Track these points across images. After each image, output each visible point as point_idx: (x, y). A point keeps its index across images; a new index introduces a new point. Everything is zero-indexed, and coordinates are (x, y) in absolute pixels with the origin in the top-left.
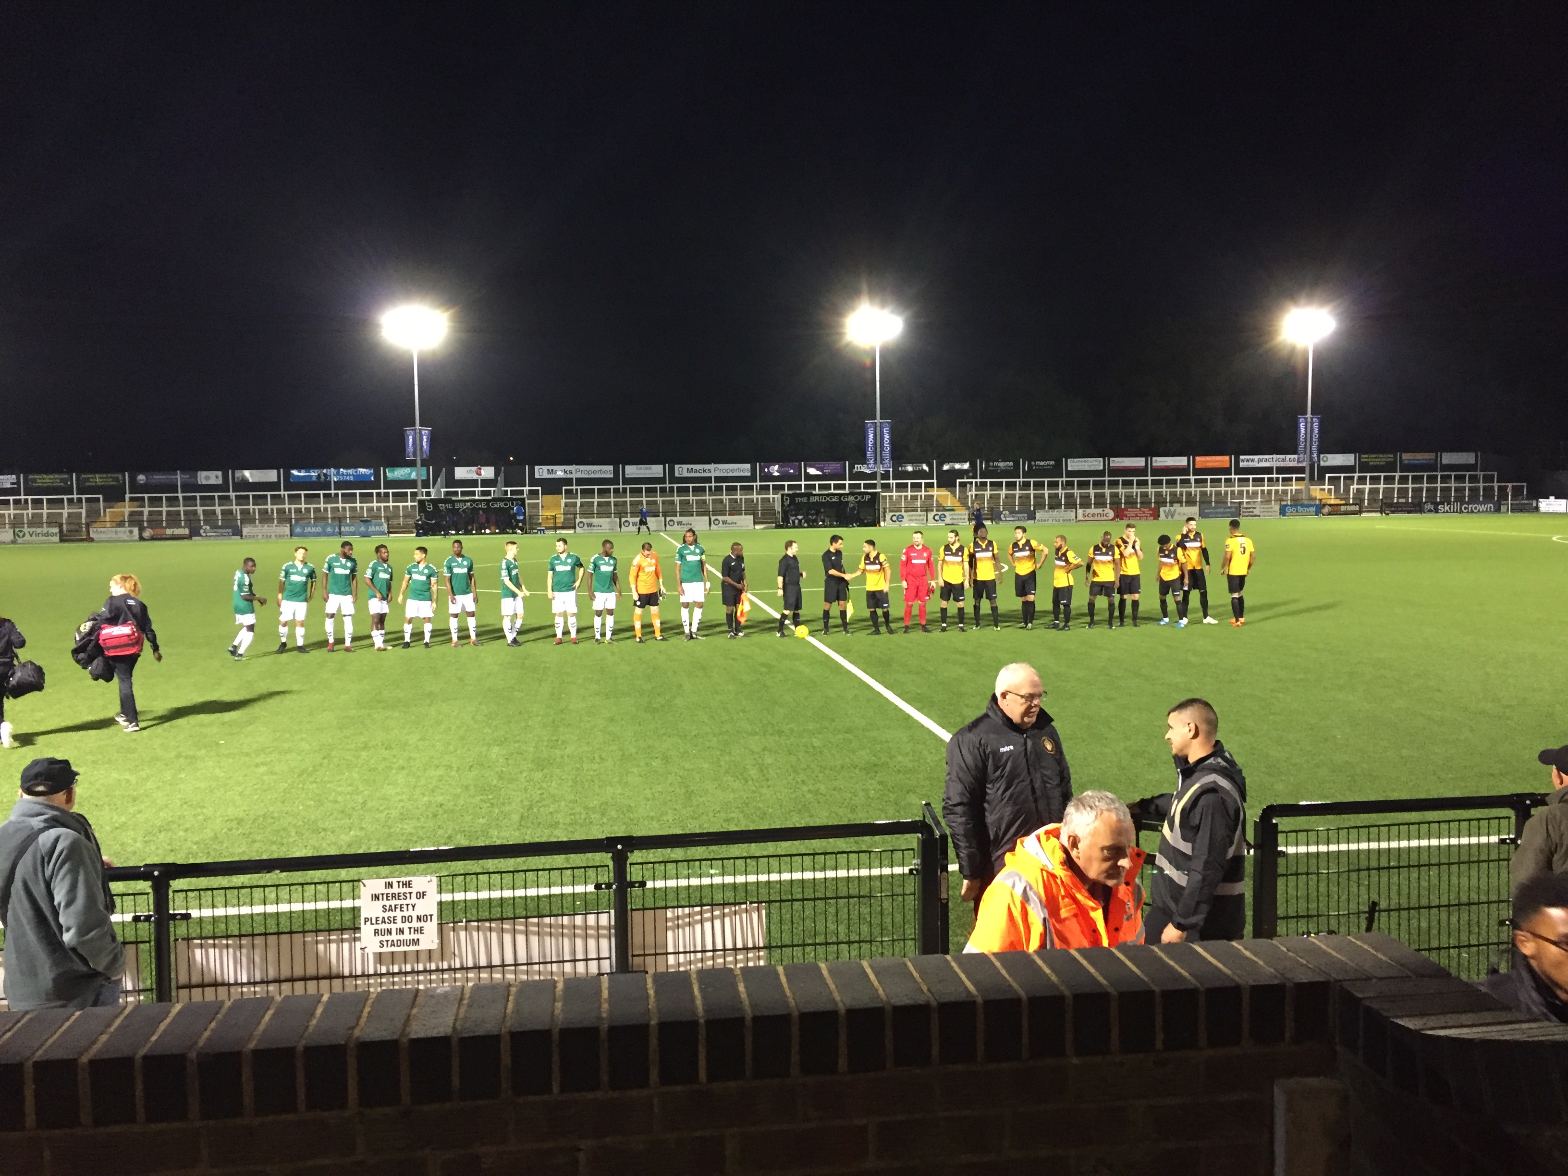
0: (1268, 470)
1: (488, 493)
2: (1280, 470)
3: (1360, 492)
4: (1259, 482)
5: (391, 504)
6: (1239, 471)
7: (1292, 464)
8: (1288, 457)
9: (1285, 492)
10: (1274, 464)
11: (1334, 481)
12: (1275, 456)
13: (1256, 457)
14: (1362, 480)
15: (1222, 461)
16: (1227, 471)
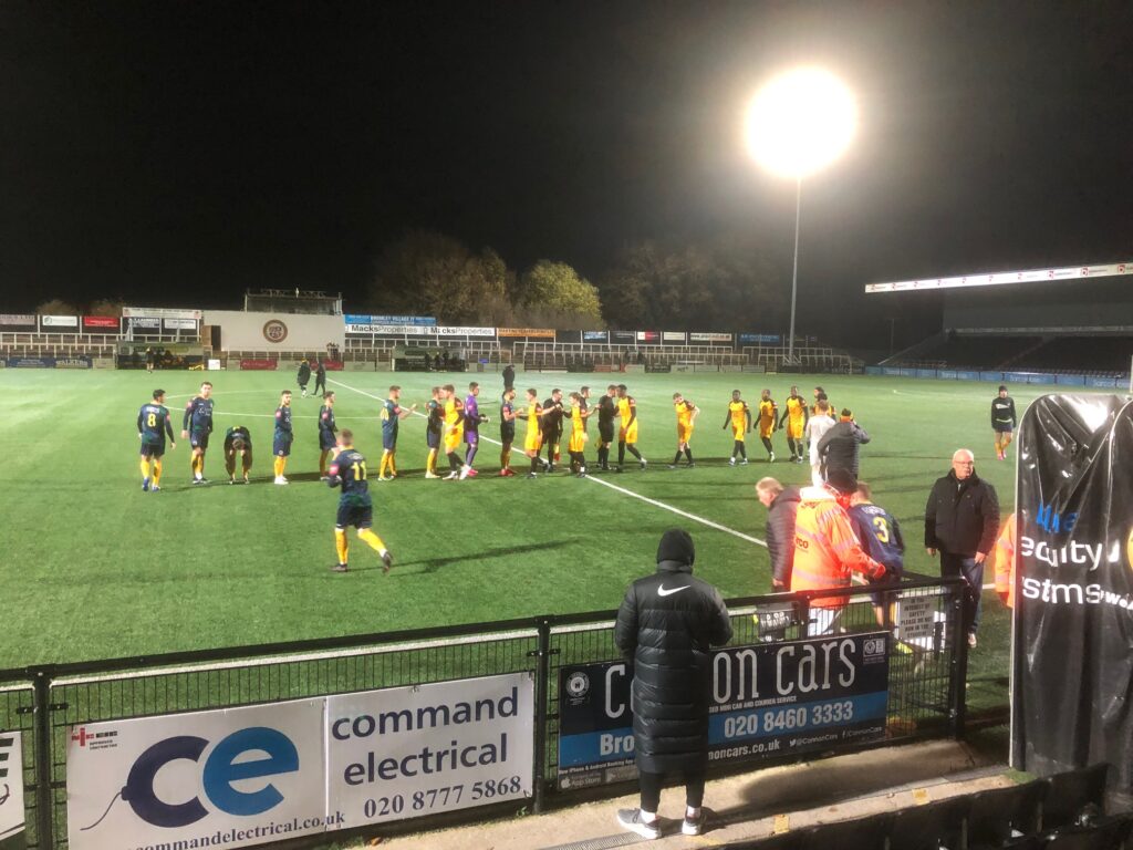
0: (708, 343)
1: (169, 339)
2: (715, 343)
3: (763, 358)
4: (703, 350)
5: (90, 344)
6: (690, 342)
7: (725, 339)
8: (720, 334)
9: (719, 358)
10: (711, 339)
11: (748, 351)
12: (712, 334)
13: (700, 334)
14: (764, 351)
15: (680, 336)
16: (683, 342)
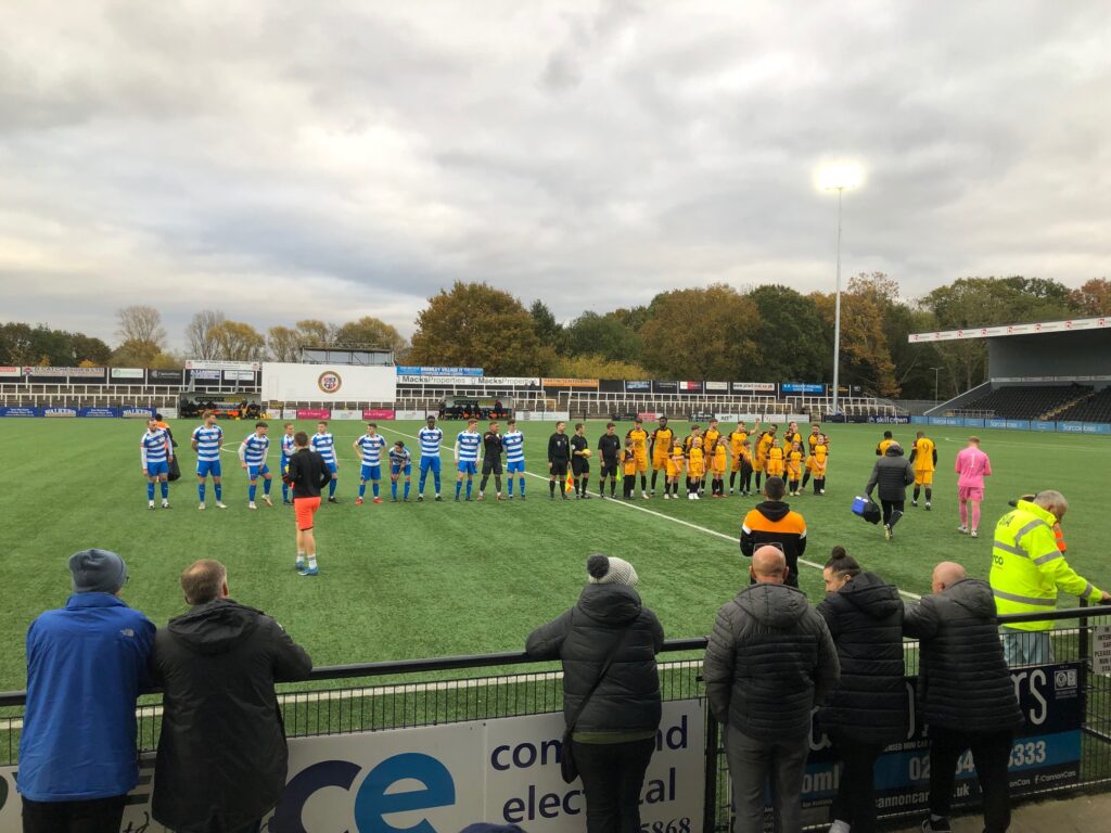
0: (750, 392)
1: (228, 390)
3: (807, 408)
4: (746, 399)
5: (155, 395)
6: (733, 392)
8: (762, 384)
9: (763, 407)
10: (754, 389)
12: (754, 384)
13: (743, 384)
15: (723, 386)
16: (725, 392)
